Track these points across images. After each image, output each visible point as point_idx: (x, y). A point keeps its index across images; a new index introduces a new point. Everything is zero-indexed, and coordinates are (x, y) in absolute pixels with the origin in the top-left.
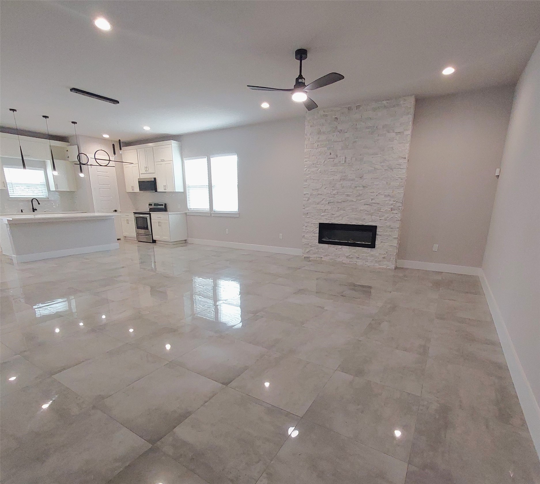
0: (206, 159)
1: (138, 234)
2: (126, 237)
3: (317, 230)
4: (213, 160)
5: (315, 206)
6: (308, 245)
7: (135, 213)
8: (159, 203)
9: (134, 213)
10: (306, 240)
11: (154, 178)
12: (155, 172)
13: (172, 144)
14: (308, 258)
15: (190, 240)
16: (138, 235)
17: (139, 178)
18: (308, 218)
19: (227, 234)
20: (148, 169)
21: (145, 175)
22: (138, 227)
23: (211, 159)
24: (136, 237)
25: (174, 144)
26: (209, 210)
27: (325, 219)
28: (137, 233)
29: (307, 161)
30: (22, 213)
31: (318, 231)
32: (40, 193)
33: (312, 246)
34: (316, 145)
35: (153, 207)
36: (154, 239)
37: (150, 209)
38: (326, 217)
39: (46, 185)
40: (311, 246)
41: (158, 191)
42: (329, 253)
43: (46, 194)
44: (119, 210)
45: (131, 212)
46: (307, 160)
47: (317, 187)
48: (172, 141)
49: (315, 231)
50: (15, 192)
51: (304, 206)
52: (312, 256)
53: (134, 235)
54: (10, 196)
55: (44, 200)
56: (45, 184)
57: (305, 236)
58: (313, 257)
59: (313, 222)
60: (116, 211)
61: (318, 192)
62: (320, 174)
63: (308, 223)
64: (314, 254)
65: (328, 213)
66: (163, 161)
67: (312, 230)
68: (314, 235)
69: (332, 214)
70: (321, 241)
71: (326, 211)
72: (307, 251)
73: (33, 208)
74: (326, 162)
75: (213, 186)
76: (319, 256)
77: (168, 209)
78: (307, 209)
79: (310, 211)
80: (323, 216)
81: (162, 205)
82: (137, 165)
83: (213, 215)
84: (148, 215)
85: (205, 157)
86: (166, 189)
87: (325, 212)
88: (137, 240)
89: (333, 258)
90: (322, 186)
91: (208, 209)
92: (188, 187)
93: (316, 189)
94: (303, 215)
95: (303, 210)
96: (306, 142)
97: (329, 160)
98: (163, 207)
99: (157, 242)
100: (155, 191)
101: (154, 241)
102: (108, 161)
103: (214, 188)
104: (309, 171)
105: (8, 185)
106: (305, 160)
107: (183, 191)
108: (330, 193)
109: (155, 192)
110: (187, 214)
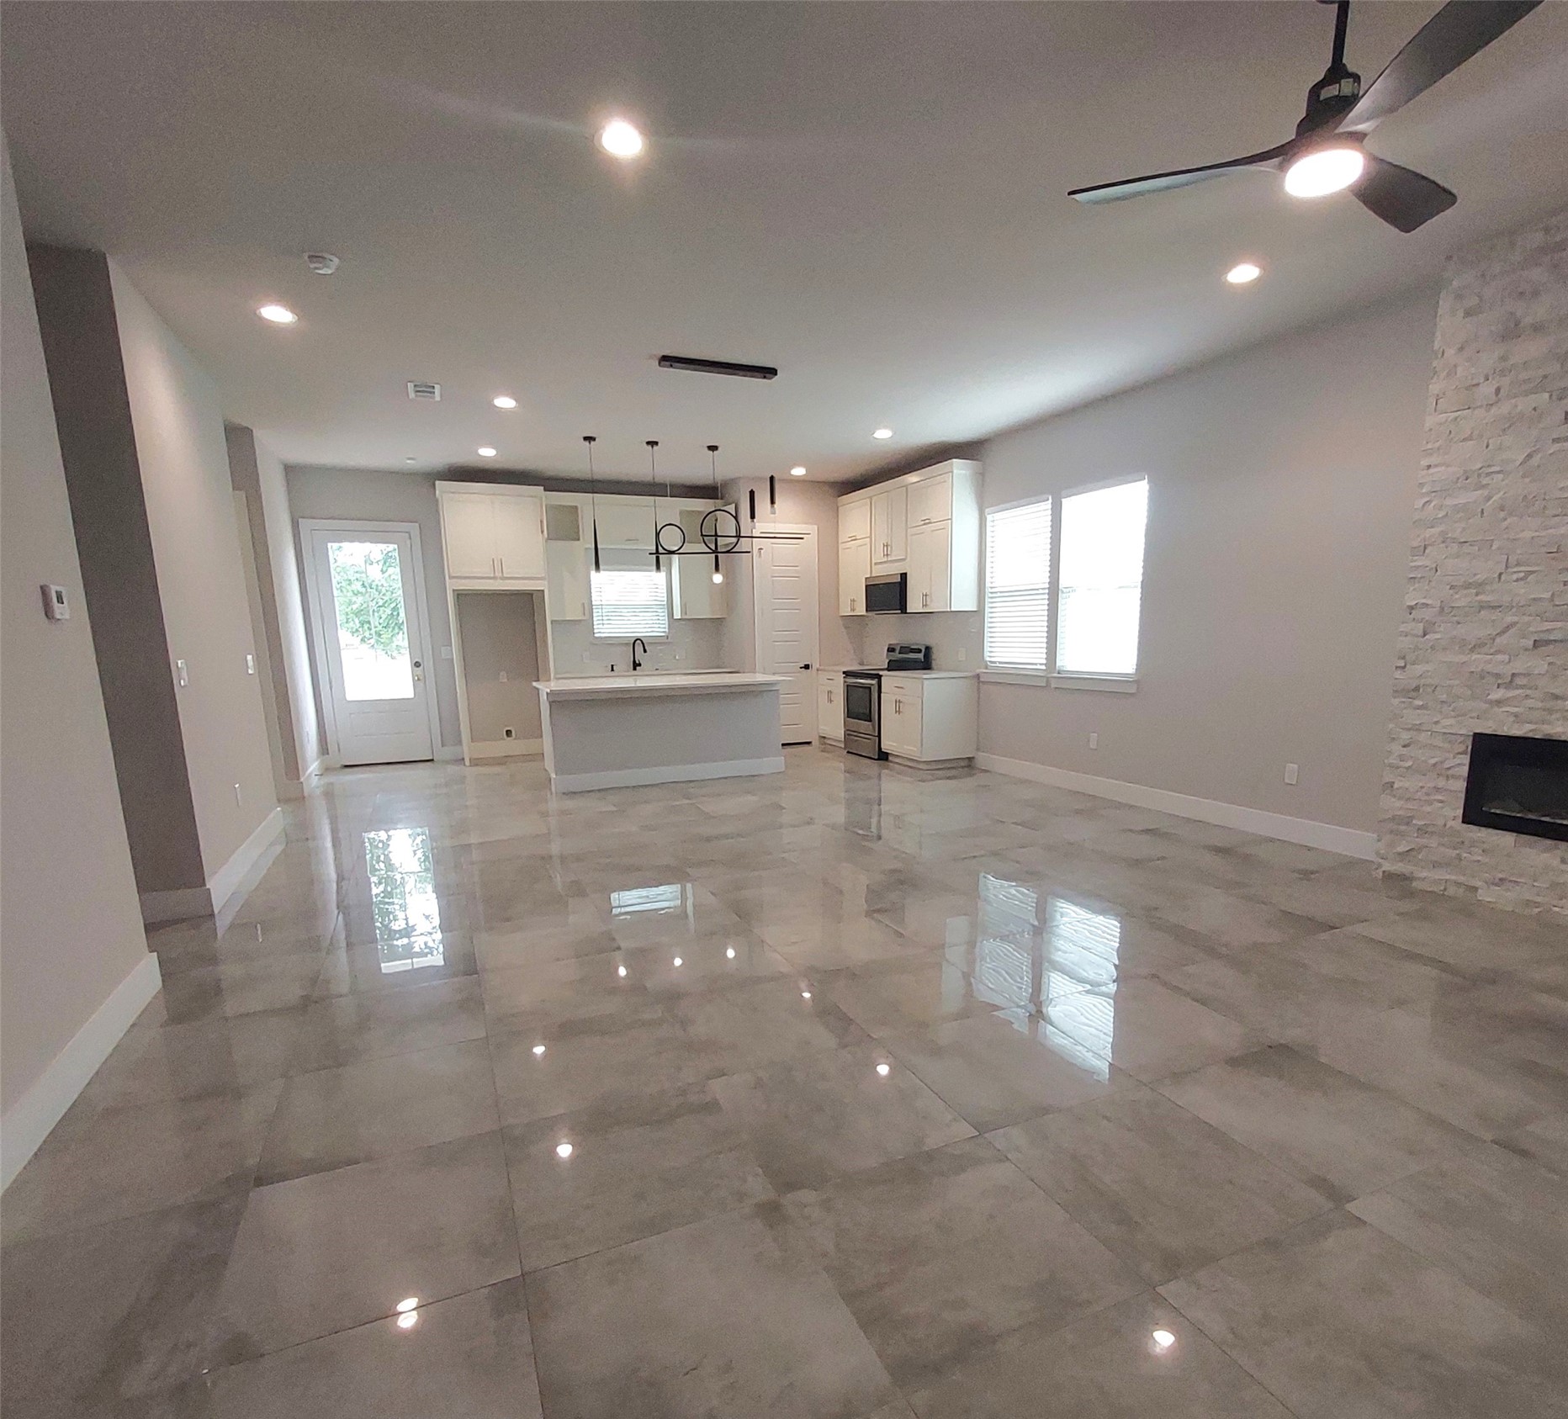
0: (1047, 506)
1: (849, 733)
2: (824, 737)
3: (1461, 765)
4: (1068, 504)
5: (1464, 658)
6: (1407, 824)
7: (847, 674)
8: (913, 645)
9: (844, 673)
10: (1399, 804)
11: (901, 574)
12: (906, 557)
13: (955, 471)
14: (1405, 878)
15: (982, 759)
16: (848, 735)
17: (868, 576)
18: (1419, 708)
19: (1091, 749)
20: (891, 552)
21: (885, 565)
22: (850, 714)
23: (1063, 500)
24: (843, 739)
25: (959, 469)
26: (1044, 667)
27: (1512, 719)
28: (848, 730)
29: (1436, 466)
30: (612, 674)
31: (1466, 768)
32: (651, 625)
33: (1429, 830)
34: (1487, 389)
35: (897, 656)
36: (884, 748)
37: (890, 661)
38: (1516, 710)
39: (666, 606)
40: (1422, 831)
41: (908, 611)
42: (1521, 876)
43: (665, 628)
44: (816, 665)
45: (839, 671)
46: (1433, 460)
47: (1475, 575)
48: (954, 460)
49: (1449, 768)
50: (607, 627)
51: (1404, 658)
52: (1424, 874)
53: (840, 733)
54: (596, 635)
55: (657, 641)
56: (665, 603)
57: (1396, 786)
58: (1427, 877)
59: (1444, 727)
60: (807, 667)
61: (1479, 598)
62: (1502, 514)
63: (1417, 729)
64: (1436, 865)
65: (1529, 692)
66: (927, 522)
67: (1433, 761)
68: (1441, 783)
69: (1556, 697)
70: (1474, 814)
71: (1519, 681)
72: (1401, 849)
73: (634, 661)
74: (1535, 460)
75: (1065, 590)
76: (1462, 879)
77: (934, 664)
78: (1419, 669)
79: (1429, 681)
80: (1499, 703)
81: (919, 651)
82: (868, 539)
83: (1053, 686)
84: (874, 682)
85: (1045, 497)
86: (928, 603)
87: (1510, 685)
88: (845, 749)
89: (1539, 899)
90: (1507, 567)
91: (1041, 664)
92: (990, 595)
93: (1468, 586)
94: (1395, 698)
95: (1398, 674)
96: (1435, 388)
97: (1557, 446)
98: (921, 656)
99: (890, 758)
100: (899, 611)
101: (883, 756)
102: (735, 540)
103: (1064, 595)
104: (1441, 508)
105: (594, 611)
106: (1424, 463)
107: (975, 609)
108: (1552, 599)
109: (902, 613)
110: (982, 679)
